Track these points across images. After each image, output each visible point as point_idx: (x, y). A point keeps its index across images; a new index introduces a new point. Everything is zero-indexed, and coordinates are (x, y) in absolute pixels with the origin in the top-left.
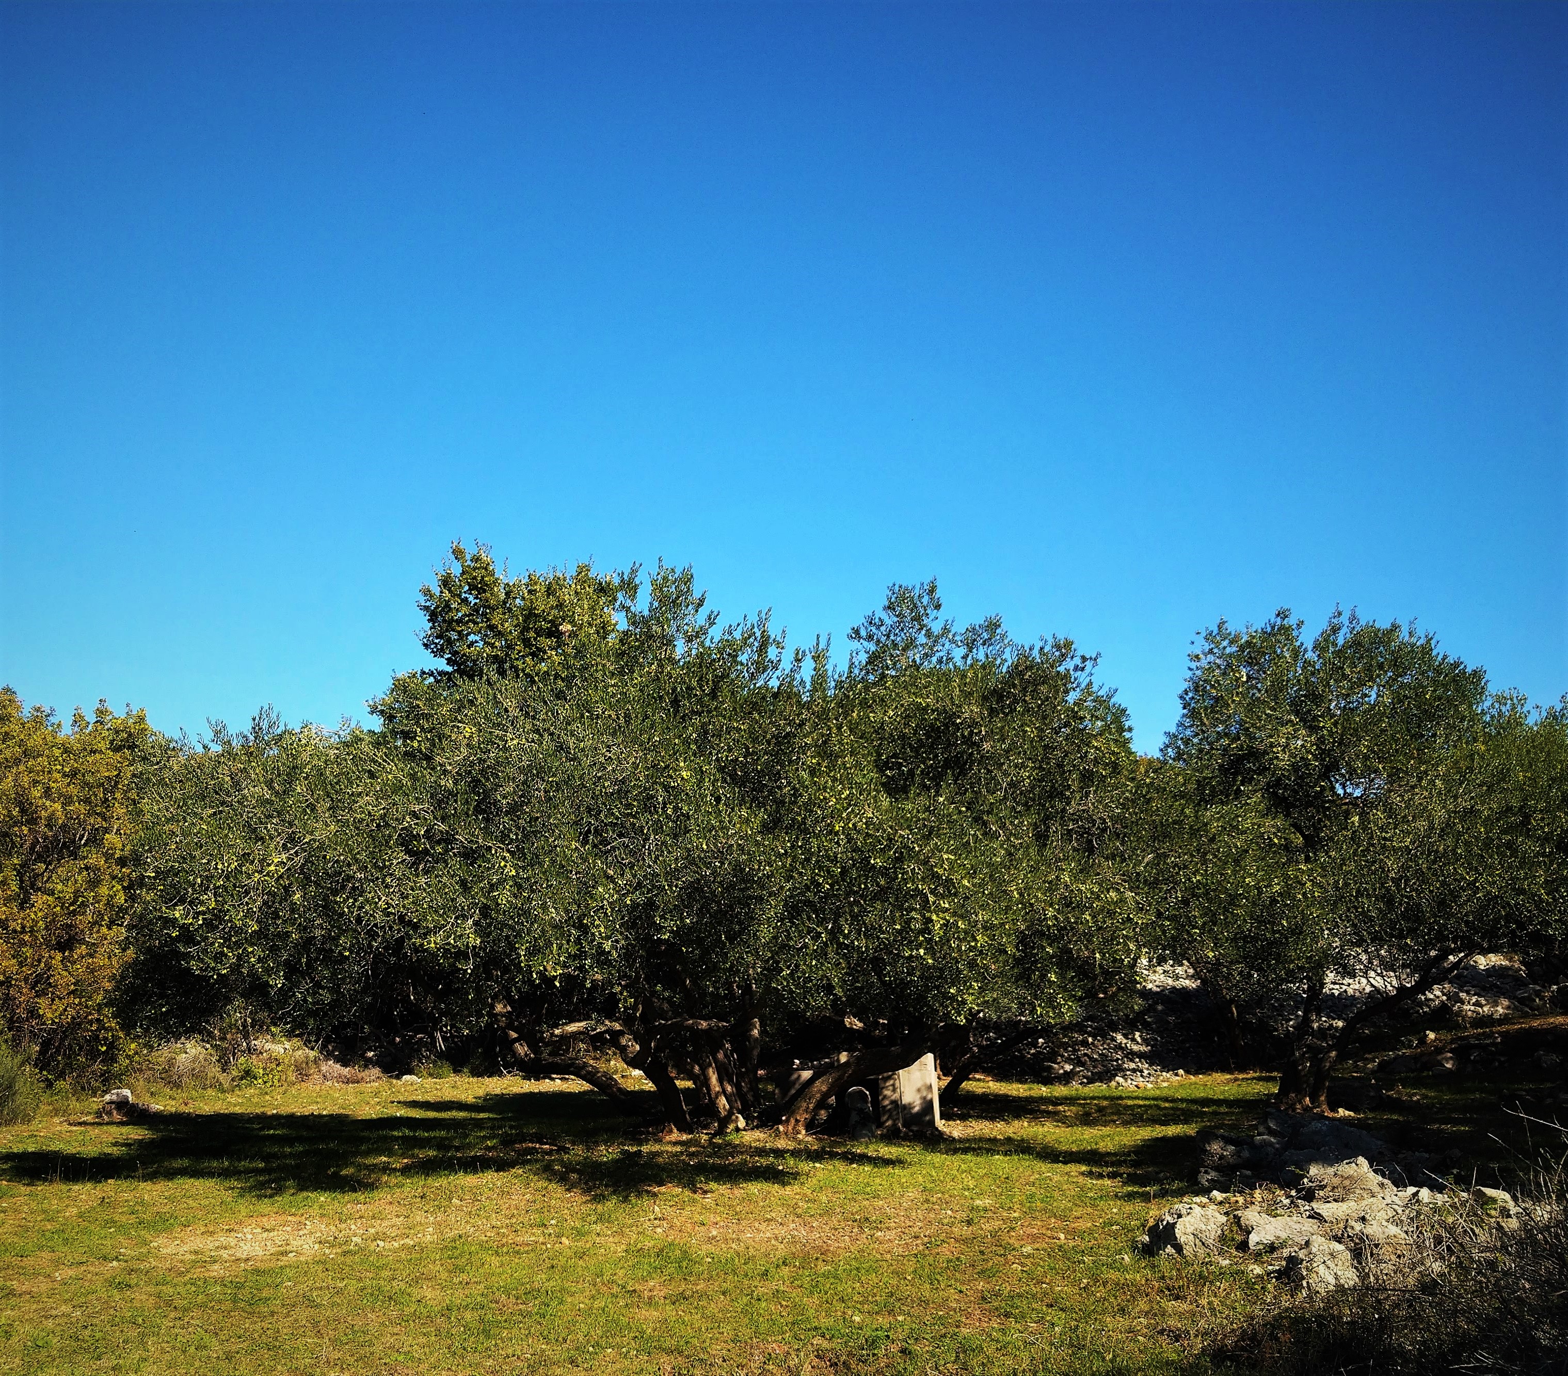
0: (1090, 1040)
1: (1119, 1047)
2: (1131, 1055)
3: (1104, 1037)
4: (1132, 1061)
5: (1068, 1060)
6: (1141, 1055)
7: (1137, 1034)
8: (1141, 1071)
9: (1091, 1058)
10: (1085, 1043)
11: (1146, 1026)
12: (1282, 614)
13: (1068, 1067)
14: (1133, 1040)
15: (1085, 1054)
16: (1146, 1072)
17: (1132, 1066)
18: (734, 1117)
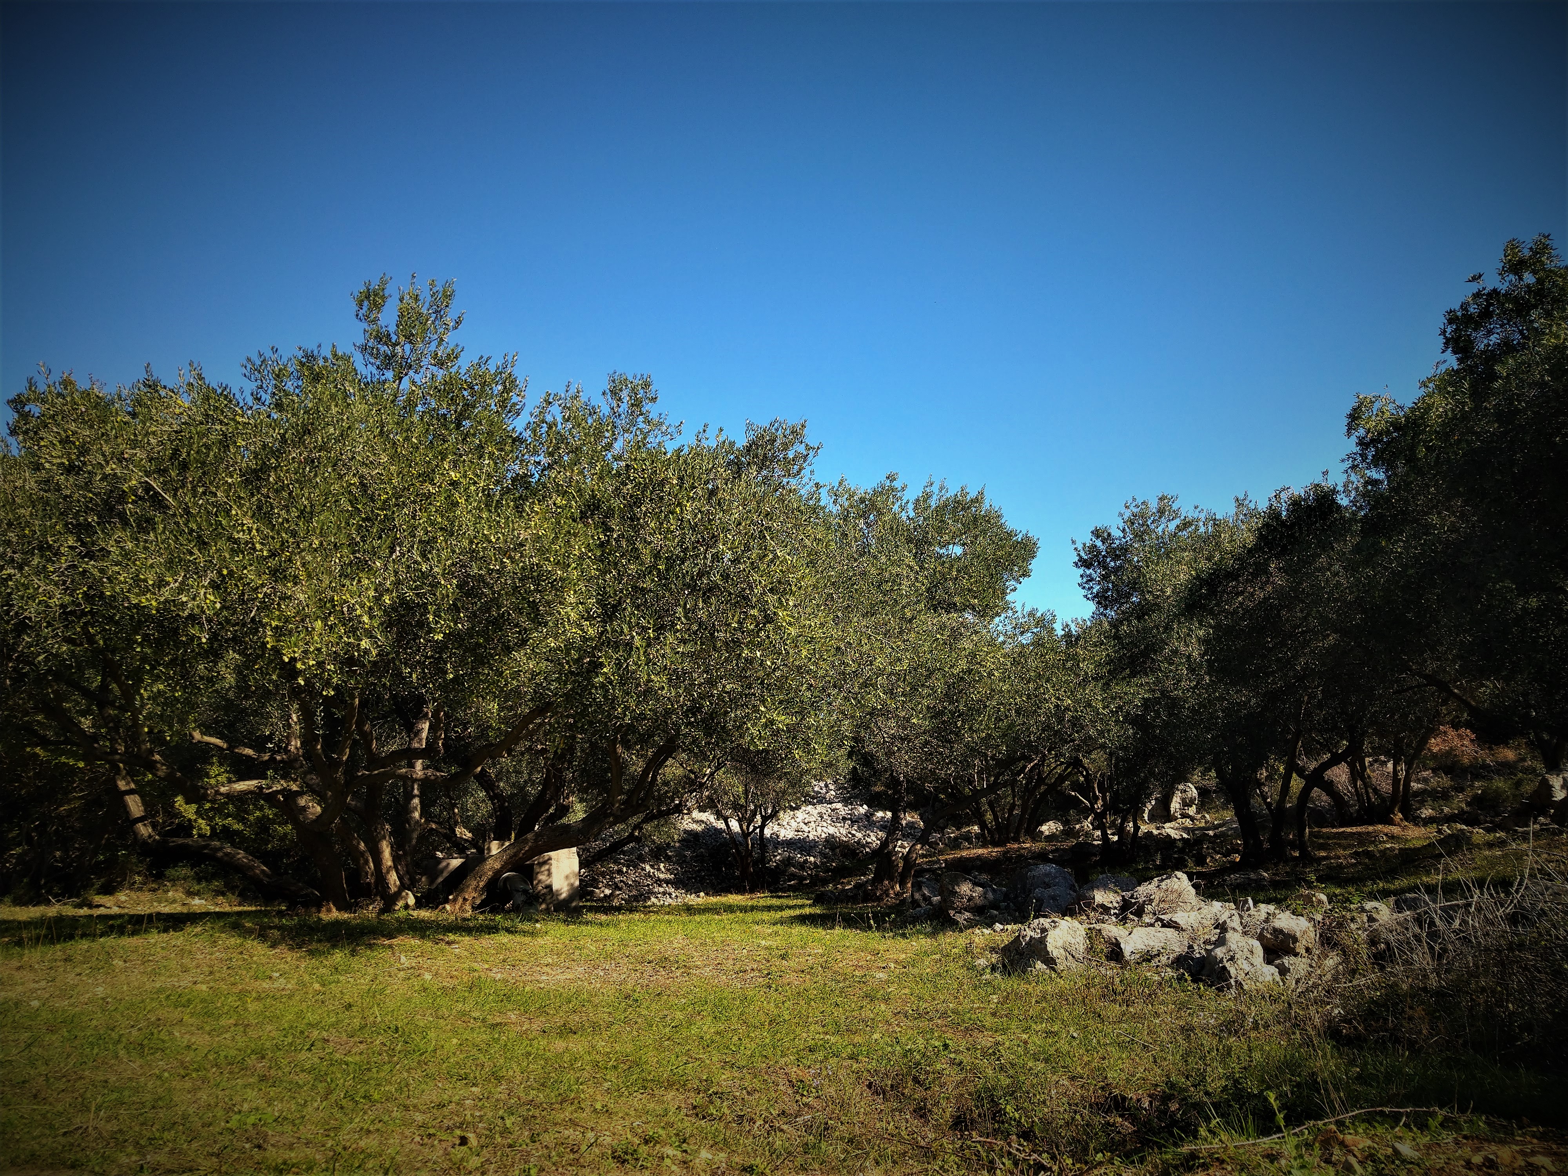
0: (625, 869)
1: (648, 875)
2: (659, 882)
3: (635, 867)
4: (660, 886)
5: (607, 886)
6: (668, 882)
7: (662, 865)
8: (670, 894)
9: (626, 884)
10: (620, 872)
11: (668, 859)
12: (891, 478)
13: (608, 892)
14: (659, 870)
15: (621, 881)
16: (674, 895)
17: (661, 890)
18: (404, 894)
